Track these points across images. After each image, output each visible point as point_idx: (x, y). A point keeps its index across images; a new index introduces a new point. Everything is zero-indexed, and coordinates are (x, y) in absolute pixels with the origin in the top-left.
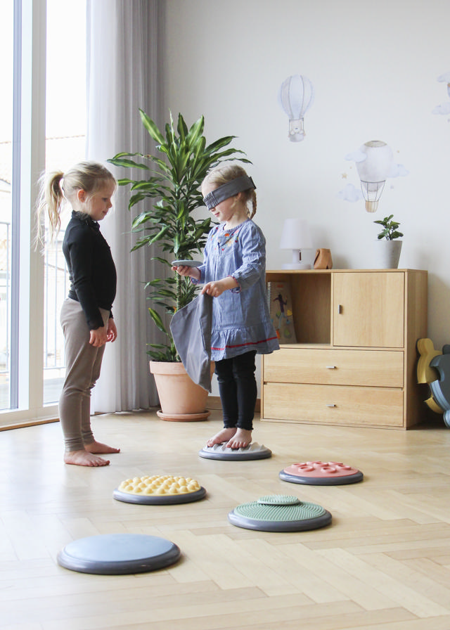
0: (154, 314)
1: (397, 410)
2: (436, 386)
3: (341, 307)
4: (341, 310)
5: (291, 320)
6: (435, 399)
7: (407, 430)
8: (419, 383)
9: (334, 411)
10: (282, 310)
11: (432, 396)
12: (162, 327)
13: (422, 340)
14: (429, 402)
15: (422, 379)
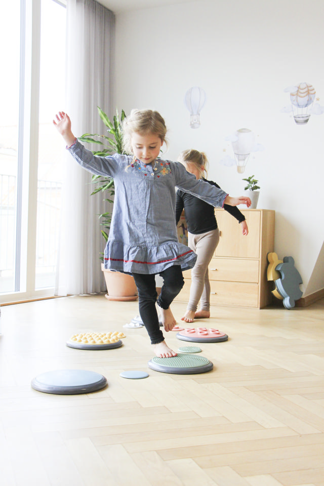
0: (105, 234)
2: (278, 282)
6: (278, 290)
7: (261, 309)
8: (268, 280)
9: (215, 296)
10: (184, 233)
11: (276, 288)
13: (271, 253)
14: (275, 292)
15: (270, 278)
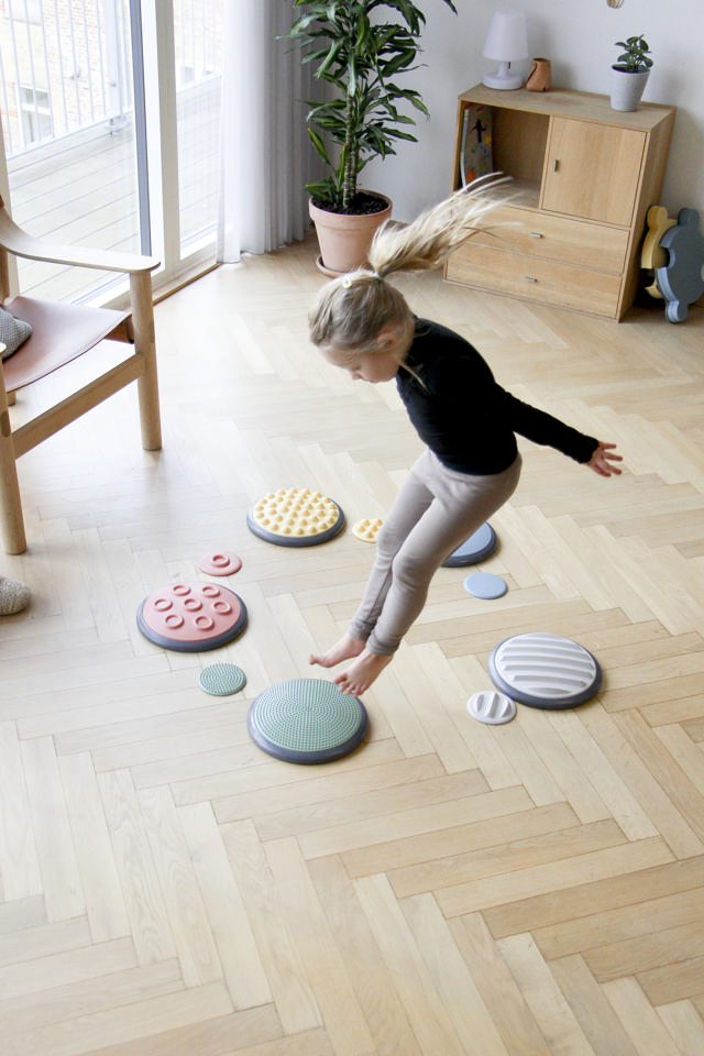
0: (315, 138)
1: (612, 298)
2: (662, 274)
3: (557, 163)
4: (557, 167)
5: (489, 149)
6: (658, 287)
7: (620, 322)
8: (643, 267)
9: (534, 286)
10: (480, 140)
11: (655, 283)
12: (325, 157)
13: (655, 207)
14: (652, 290)
15: (647, 263)
